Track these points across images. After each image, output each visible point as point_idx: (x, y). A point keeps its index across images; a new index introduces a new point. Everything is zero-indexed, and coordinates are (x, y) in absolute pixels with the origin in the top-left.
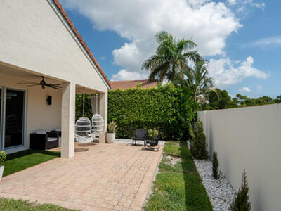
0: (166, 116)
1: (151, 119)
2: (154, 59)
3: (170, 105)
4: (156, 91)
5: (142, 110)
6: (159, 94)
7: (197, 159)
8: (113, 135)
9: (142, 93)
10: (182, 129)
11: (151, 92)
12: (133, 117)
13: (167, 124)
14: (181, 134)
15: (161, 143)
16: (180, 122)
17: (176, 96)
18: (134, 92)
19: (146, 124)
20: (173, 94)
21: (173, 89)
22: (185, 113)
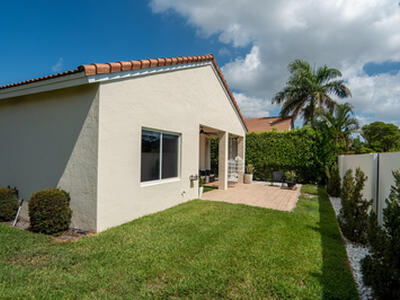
0: (303, 159)
1: (287, 162)
2: (287, 91)
3: (308, 149)
4: (293, 135)
5: (277, 153)
6: (296, 137)
7: (332, 196)
8: (251, 176)
9: (278, 136)
10: (320, 173)
11: (288, 136)
12: (268, 160)
13: (304, 168)
14: (320, 179)
15: (299, 186)
16: (318, 166)
17: (314, 140)
18: (269, 135)
19: (282, 167)
20: (311, 137)
21: (311, 132)
22: (324, 157)
